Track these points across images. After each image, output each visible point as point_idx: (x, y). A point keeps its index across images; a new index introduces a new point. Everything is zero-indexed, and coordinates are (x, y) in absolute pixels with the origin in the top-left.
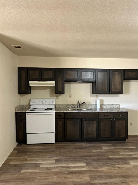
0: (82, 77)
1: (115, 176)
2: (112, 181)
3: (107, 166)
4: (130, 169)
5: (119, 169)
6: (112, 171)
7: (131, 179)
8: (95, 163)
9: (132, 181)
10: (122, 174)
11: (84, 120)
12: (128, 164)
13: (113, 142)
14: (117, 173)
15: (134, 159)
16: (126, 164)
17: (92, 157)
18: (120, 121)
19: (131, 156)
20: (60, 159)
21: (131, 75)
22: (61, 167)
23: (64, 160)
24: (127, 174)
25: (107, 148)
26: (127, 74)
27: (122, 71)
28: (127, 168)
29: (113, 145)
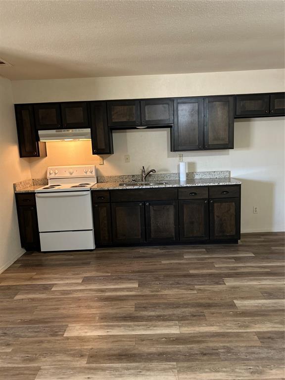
0: (145, 116)
1: (185, 304)
2: (175, 312)
3: (178, 288)
4: (220, 292)
5: (198, 293)
6: (183, 296)
7: (214, 310)
8: (156, 282)
9: (213, 314)
10: (201, 301)
11: (150, 204)
12: (220, 284)
13: (209, 246)
14: (190, 300)
15: (238, 276)
16: (217, 283)
17: (157, 272)
18: (224, 204)
19: (235, 270)
20: (94, 277)
21: (251, 106)
22: (90, 290)
23: (100, 278)
24: (211, 302)
25: (194, 257)
26: (241, 105)
27: (231, 100)
28: (214, 292)
29: (208, 252)
